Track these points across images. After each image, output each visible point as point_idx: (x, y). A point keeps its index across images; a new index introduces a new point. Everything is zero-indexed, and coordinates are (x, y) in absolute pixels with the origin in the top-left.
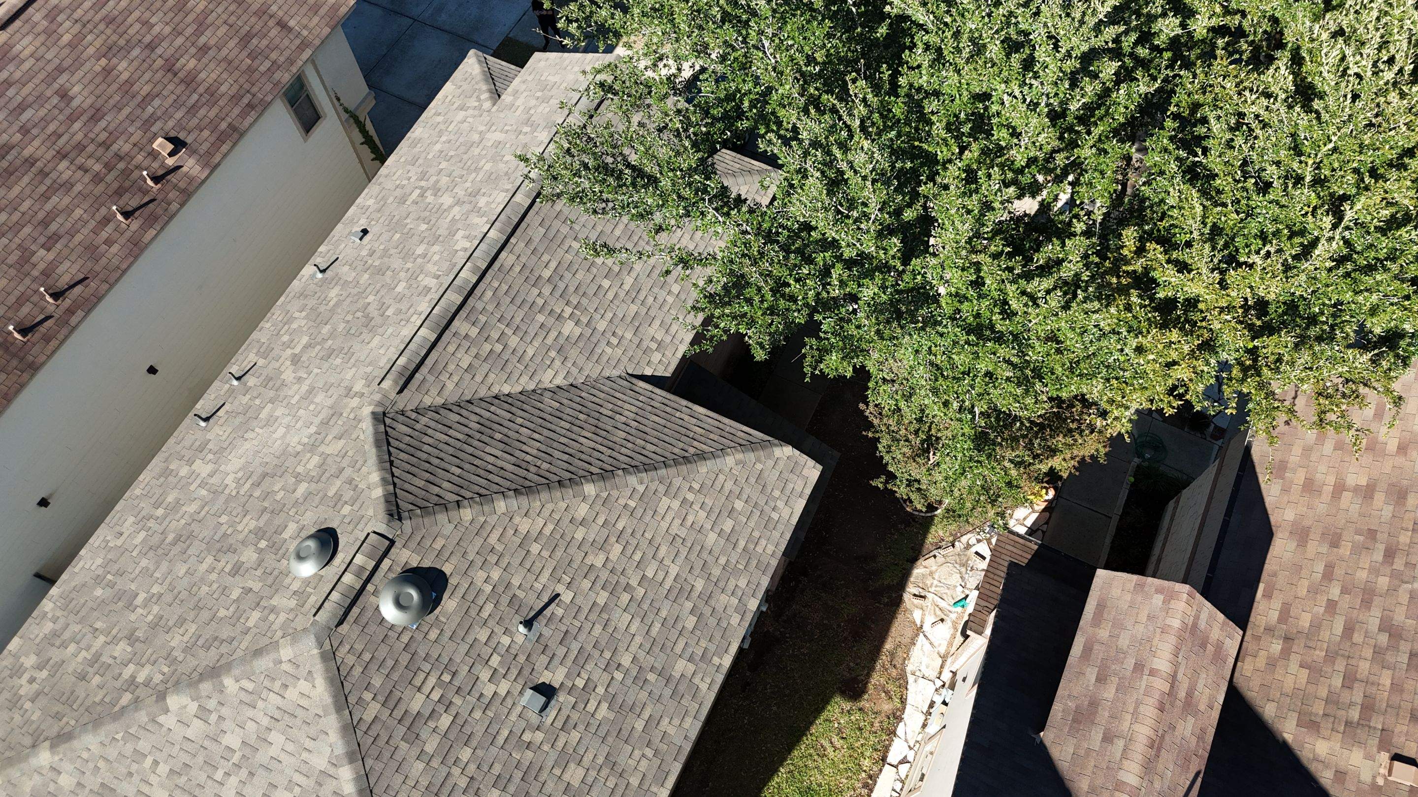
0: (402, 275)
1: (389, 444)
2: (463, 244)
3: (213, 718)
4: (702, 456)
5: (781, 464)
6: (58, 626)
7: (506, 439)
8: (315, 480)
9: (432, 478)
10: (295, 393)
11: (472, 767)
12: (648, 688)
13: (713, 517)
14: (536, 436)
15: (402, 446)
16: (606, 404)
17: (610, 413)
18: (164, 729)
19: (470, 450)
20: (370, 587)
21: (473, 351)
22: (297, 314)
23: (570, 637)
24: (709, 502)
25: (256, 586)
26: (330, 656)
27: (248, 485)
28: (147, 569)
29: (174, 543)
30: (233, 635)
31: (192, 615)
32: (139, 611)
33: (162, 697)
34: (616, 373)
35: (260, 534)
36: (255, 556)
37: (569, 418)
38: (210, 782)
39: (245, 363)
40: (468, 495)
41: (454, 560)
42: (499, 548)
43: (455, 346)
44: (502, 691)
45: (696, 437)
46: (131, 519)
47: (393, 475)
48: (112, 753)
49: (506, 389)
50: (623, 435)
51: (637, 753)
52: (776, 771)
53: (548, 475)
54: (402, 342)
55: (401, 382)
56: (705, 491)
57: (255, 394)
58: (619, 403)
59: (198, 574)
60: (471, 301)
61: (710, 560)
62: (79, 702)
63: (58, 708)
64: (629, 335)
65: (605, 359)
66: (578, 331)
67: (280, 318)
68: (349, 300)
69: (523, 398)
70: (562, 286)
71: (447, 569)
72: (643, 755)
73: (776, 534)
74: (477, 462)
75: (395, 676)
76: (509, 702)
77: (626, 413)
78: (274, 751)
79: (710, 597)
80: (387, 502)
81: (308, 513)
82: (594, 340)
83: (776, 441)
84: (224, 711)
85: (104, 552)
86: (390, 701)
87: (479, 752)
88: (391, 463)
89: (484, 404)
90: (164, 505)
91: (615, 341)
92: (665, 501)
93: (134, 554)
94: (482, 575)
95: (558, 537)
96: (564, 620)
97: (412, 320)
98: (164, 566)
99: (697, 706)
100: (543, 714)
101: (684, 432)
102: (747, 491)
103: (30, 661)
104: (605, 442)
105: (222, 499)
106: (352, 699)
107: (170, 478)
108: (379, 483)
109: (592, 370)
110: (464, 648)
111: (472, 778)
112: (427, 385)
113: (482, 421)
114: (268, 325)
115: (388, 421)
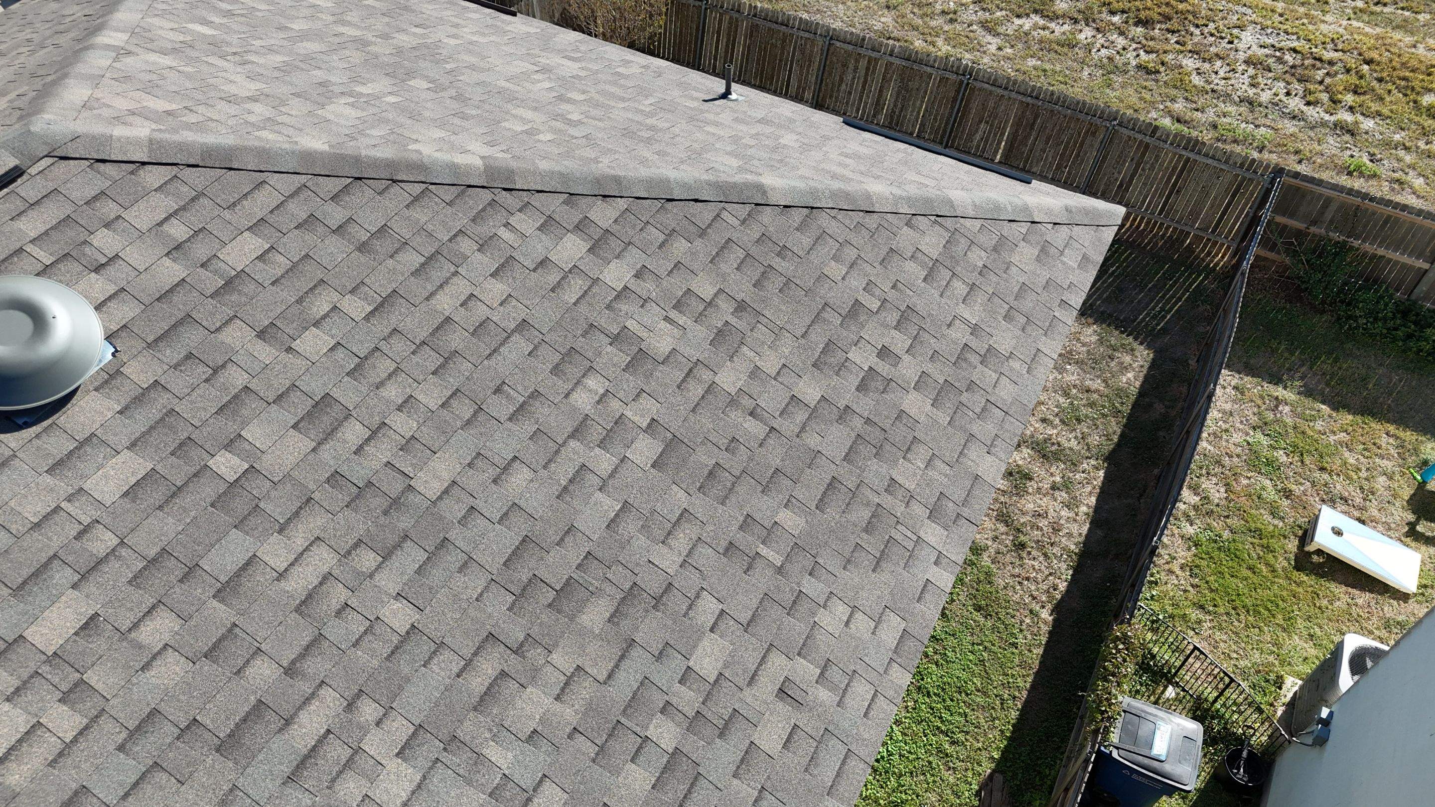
29: (575, 588)
46: (767, 741)
85: (825, 651)
90: (655, 757)
105: (417, 705)
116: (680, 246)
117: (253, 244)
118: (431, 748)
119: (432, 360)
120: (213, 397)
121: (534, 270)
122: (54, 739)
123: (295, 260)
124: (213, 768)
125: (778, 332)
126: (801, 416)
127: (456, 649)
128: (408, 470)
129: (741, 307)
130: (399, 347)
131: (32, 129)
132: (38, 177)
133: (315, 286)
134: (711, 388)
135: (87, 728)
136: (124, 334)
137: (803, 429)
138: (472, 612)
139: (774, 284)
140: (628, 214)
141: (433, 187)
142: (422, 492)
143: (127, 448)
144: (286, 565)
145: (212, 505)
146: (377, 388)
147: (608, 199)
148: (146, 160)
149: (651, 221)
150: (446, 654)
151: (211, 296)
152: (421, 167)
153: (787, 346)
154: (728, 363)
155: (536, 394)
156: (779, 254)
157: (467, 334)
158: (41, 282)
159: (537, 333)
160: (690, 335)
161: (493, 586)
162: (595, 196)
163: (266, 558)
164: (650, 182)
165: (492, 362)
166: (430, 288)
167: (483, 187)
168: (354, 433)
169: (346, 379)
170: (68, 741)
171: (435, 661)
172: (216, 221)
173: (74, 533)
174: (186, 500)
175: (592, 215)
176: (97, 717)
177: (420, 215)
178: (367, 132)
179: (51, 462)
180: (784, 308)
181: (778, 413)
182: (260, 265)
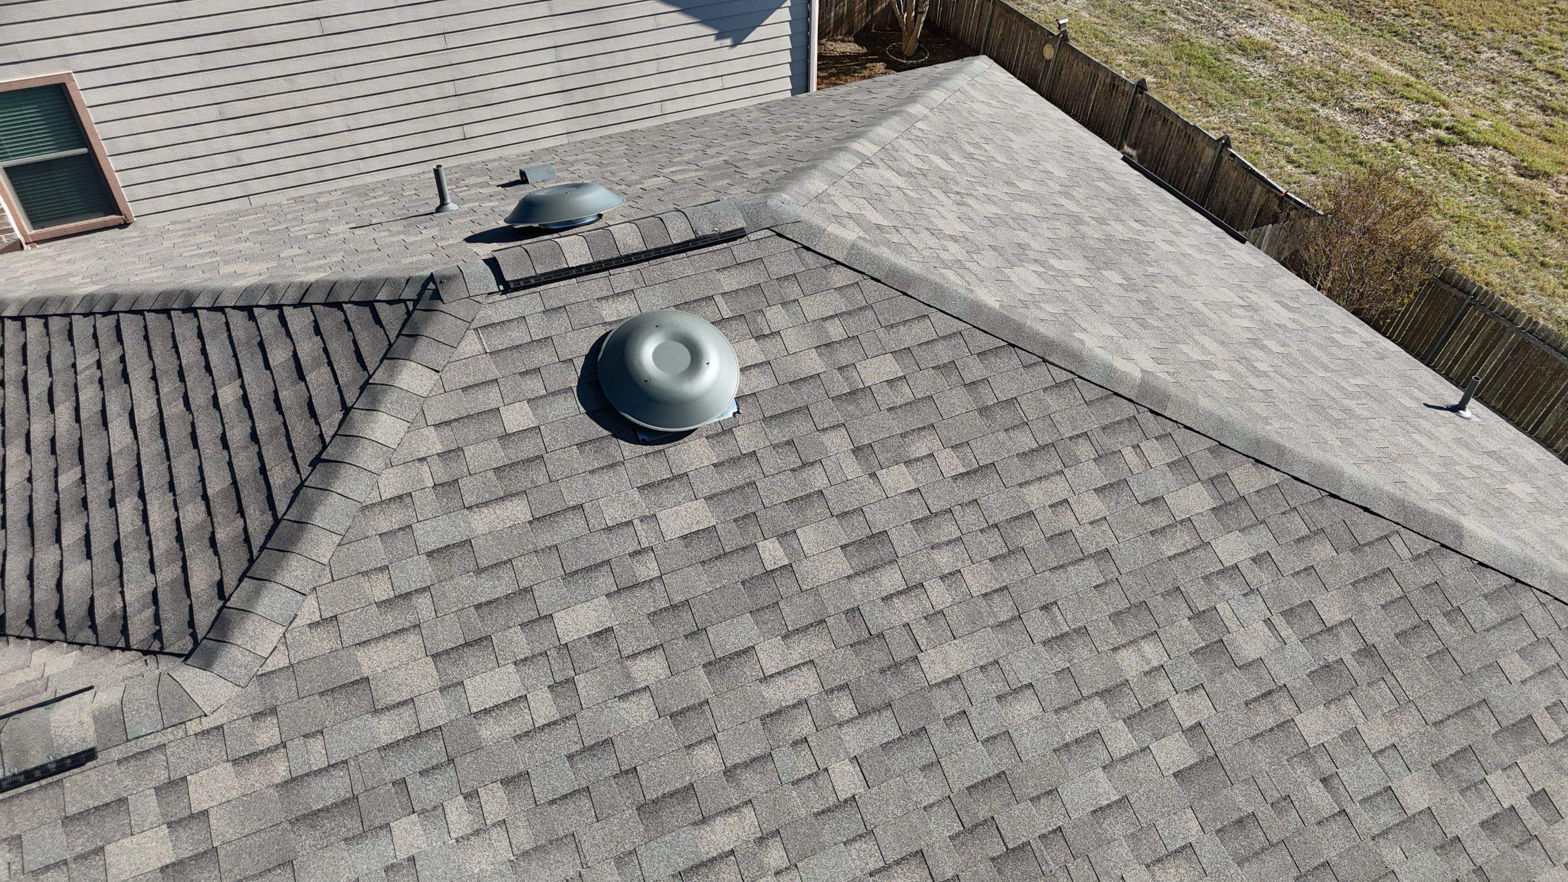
31: (1029, 537)
36: (808, 537)
81: (613, 514)
98: (1076, 796)
116: (1321, 552)
117: (890, 367)
119: (995, 546)
120: (791, 487)
121: (1142, 504)
122: (529, 718)
123: (918, 396)
124: (627, 822)
125: (1403, 703)
126: (1388, 817)
127: (882, 845)
128: (923, 642)
130: (971, 518)
131: (769, 202)
132: (753, 243)
133: (924, 428)
134: (1285, 725)
135: (555, 723)
136: (750, 400)
137: (1384, 833)
138: (914, 818)
139: (1425, 645)
140: (1277, 490)
141: (1080, 380)
142: (925, 670)
143: (705, 498)
144: (774, 671)
145: (743, 583)
146: (932, 548)
147: (1260, 465)
148: (841, 260)
149: (1300, 509)
150: (869, 845)
151: (833, 399)
152: (1077, 357)
153: (1408, 725)
154: (1321, 708)
155: (1082, 631)
156: (1446, 615)
157: (1042, 537)
158: (714, 330)
159: (1114, 569)
160: (1288, 653)
161: (947, 803)
162: (1248, 456)
163: (761, 656)
164: (1318, 468)
165: (1053, 577)
166: (1028, 475)
167: (1130, 400)
168: (891, 579)
169: (909, 526)
170: (537, 725)
171: (857, 845)
172: (871, 335)
173: (631, 550)
174: (725, 567)
175: (1234, 475)
176: (567, 718)
177: (1053, 402)
178: (1042, 305)
179: (645, 481)
180: (1424, 679)
181: (1360, 798)
182: (886, 388)
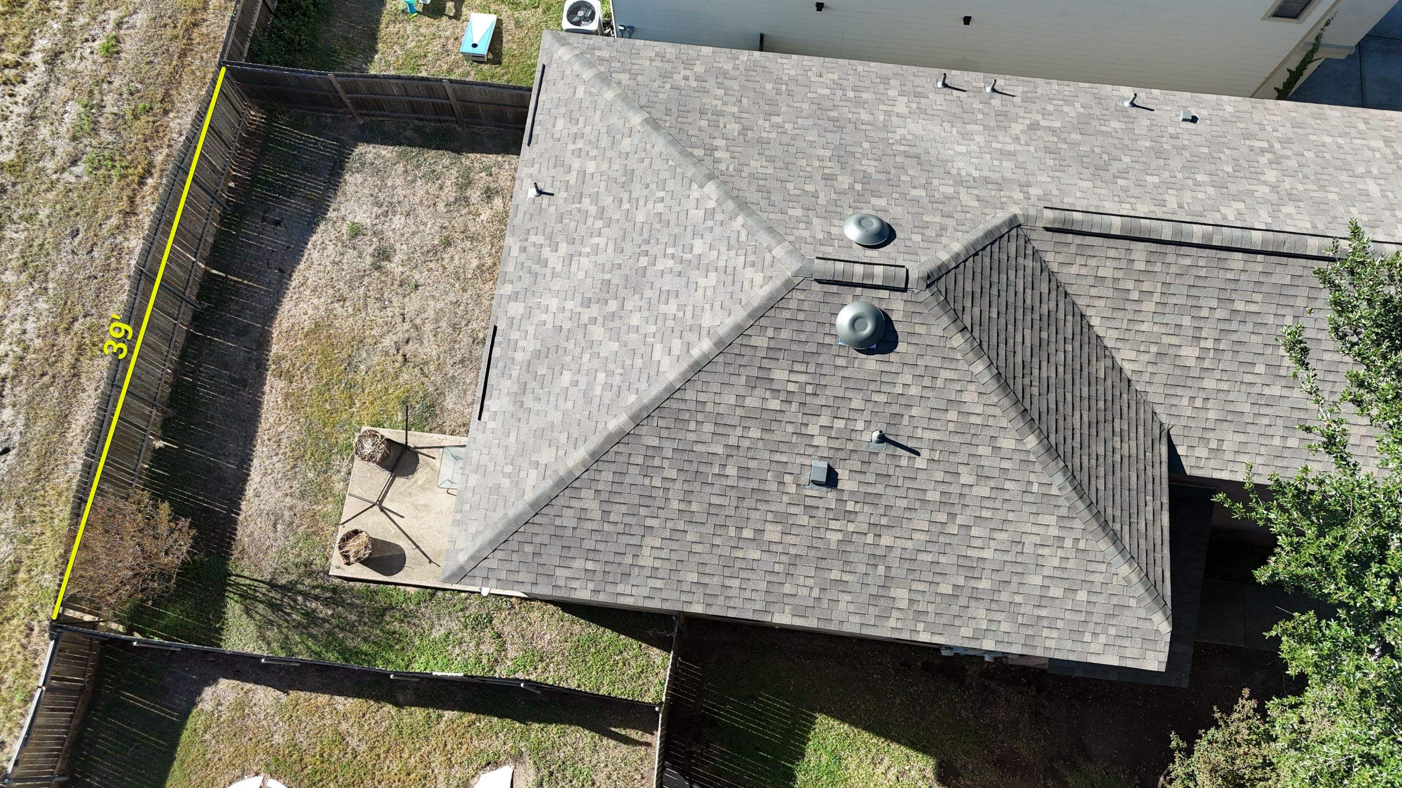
0: (1166, 174)
1: (992, 243)
2: (1230, 213)
3: (710, 223)
4: (1116, 539)
5: (1146, 625)
6: (733, 73)
7: (1045, 343)
8: (932, 199)
9: (977, 295)
10: (1004, 143)
11: (746, 443)
12: (870, 570)
13: (1058, 574)
14: (1061, 369)
15: (996, 256)
16: (1125, 423)
17: (1117, 430)
18: (688, 192)
19: (1020, 316)
20: (858, 291)
21: (1119, 274)
22: (1078, 105)
23: (886, 481)
24: (1071, 564)
25: (822, 201)
26: (790, 287)
27: (902, 148)
28: (802, 111)
29: (830, 119)
30: (776, 203)
32: (767, 124)
33: (711, 177)
34: (1164, 419)
35: (866, 180)
37: (1093, 393)
38: (663, 246)
39: (1010, 88)
40: (976, 334)
41: (911, 349)
42: (939, 383)
43: (1117, 255)
44: (816, 442)
45: (1134, 526)
46: (835, 77)
47: (965, 261)
48: (658, 164)
49: (1095, 322)
50: (1101, 451)
51: (810, 582)
52: (843, 719)
53: (1028, 397)
54: (1097, 207)
55: (1056, 226)
56: (1080, 555)
57: (986, 111)
58: (1133, 435)
59: (812, 151)
60: (1170, 248)
61: (1014, 587)
62: (684, 120)
63: (674, 109)
64: (1212, 415)
65: (1174, 401)
66: (1191, 362)
67: (1066, 93)
68: (1116, 141)
69: (1094, 341)
70: (1234, 326)
71: (901, 347)
72: (811, 588)
73: (1069, 645)
74: (1011, 328)
75: (795, 347)
76: (810, 451)
77: (1126, 446)
78: (702, 282)
79: (978, 599)
80: (939, 268)
82: (1189, 382)
83: (1169, 612)
84: (718, 230)
85: (801, 72)
86: (774, 352)
87: (760, 444)
88: (976, 254)
89: (1070, 308)
90: (857, 94)
91: (1198, 403)
92: (1052, 520)
93: (810, 95)
94: (908, 379)
95: (972, 432)
96: (898, 469)
97: (1124, 205)
98: (810, 122)
99: (872, 623)
100: (811, 484)
101: (1132, 514)
102: (1100, 599)
103: (699, 69)
104: (1086, 437)
105: (883, 135)
106: (763, 322)
107: (882, 86)
108: (953, 253)
109: (1155, 394)
110: (840, 393)
111: (738, 447)
112: (1065, 249)
113: (1053, 314)
114: (1056, 87)
115: (1014, 232)
118: (890, 128)
125: (703, 104)
126: (730, 92)
129: (702, 113)
153: (707, 100)
